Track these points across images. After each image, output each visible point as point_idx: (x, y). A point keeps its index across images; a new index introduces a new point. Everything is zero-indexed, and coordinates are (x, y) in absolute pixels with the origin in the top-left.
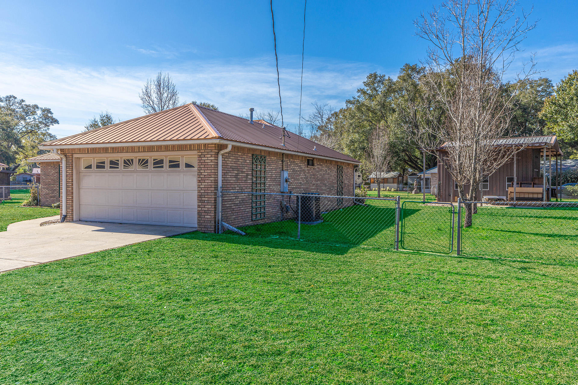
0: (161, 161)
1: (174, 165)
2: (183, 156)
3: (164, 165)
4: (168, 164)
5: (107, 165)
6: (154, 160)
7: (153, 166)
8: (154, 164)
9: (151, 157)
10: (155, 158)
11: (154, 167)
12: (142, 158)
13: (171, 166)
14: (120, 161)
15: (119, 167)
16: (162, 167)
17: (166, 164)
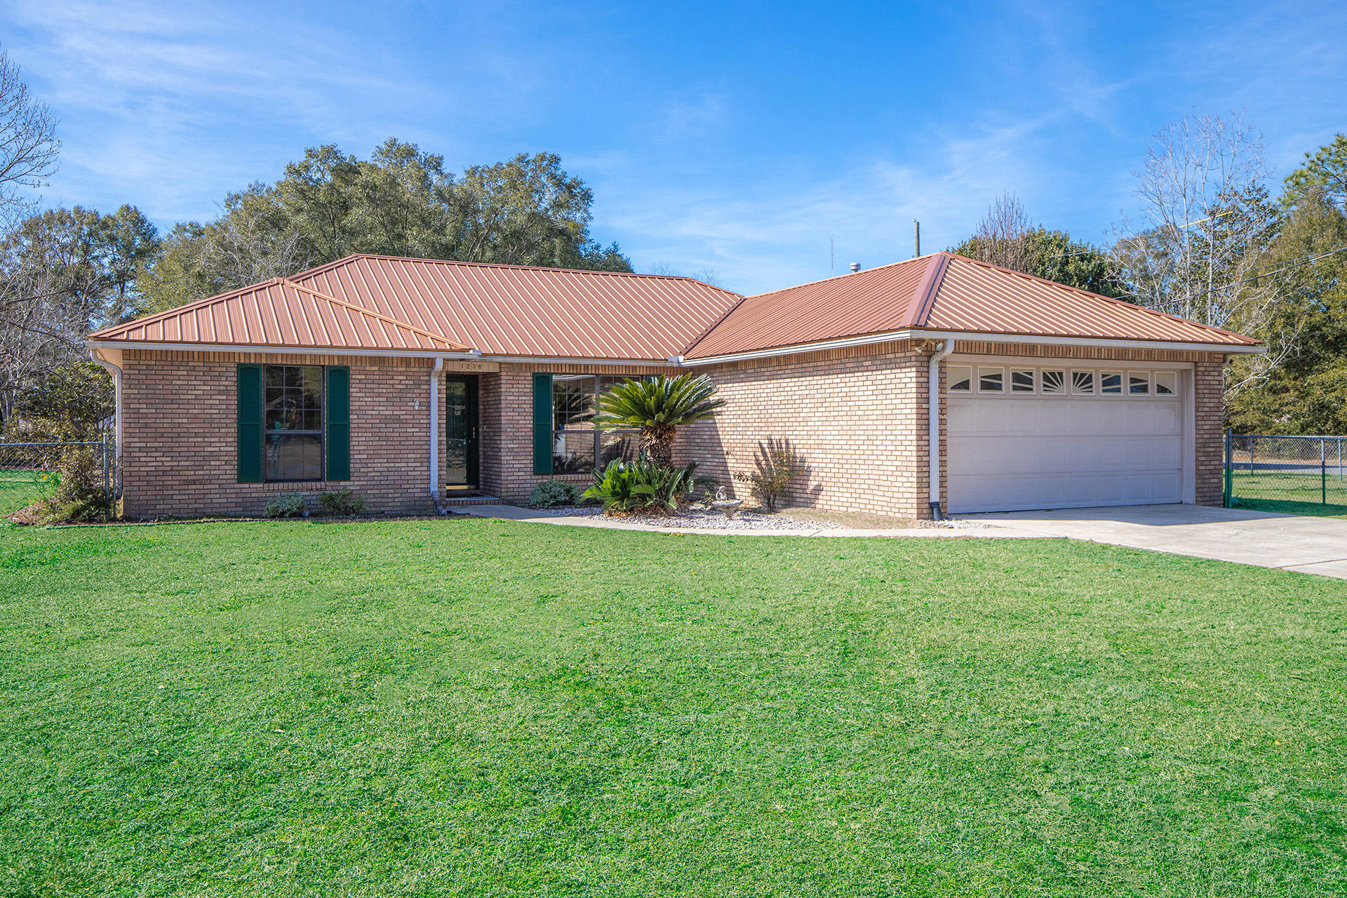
0: (1117, 380)
1: (1139, 387)
2: (1153, 371)
3: (1122, 386)
4: (1129, 385)
5: (1008, 382)
6: (1103, 376)
7: (1101, 388)
8: (1105, 384)
9: (1097, 370)
10: (1106, 372)
11: (1104, 391)
12: (1080, 371)
13: (1133, 390)
14: (1034, 374)
15: (1034, 387)
16: (1119, 390)
17: (1125, 385)
